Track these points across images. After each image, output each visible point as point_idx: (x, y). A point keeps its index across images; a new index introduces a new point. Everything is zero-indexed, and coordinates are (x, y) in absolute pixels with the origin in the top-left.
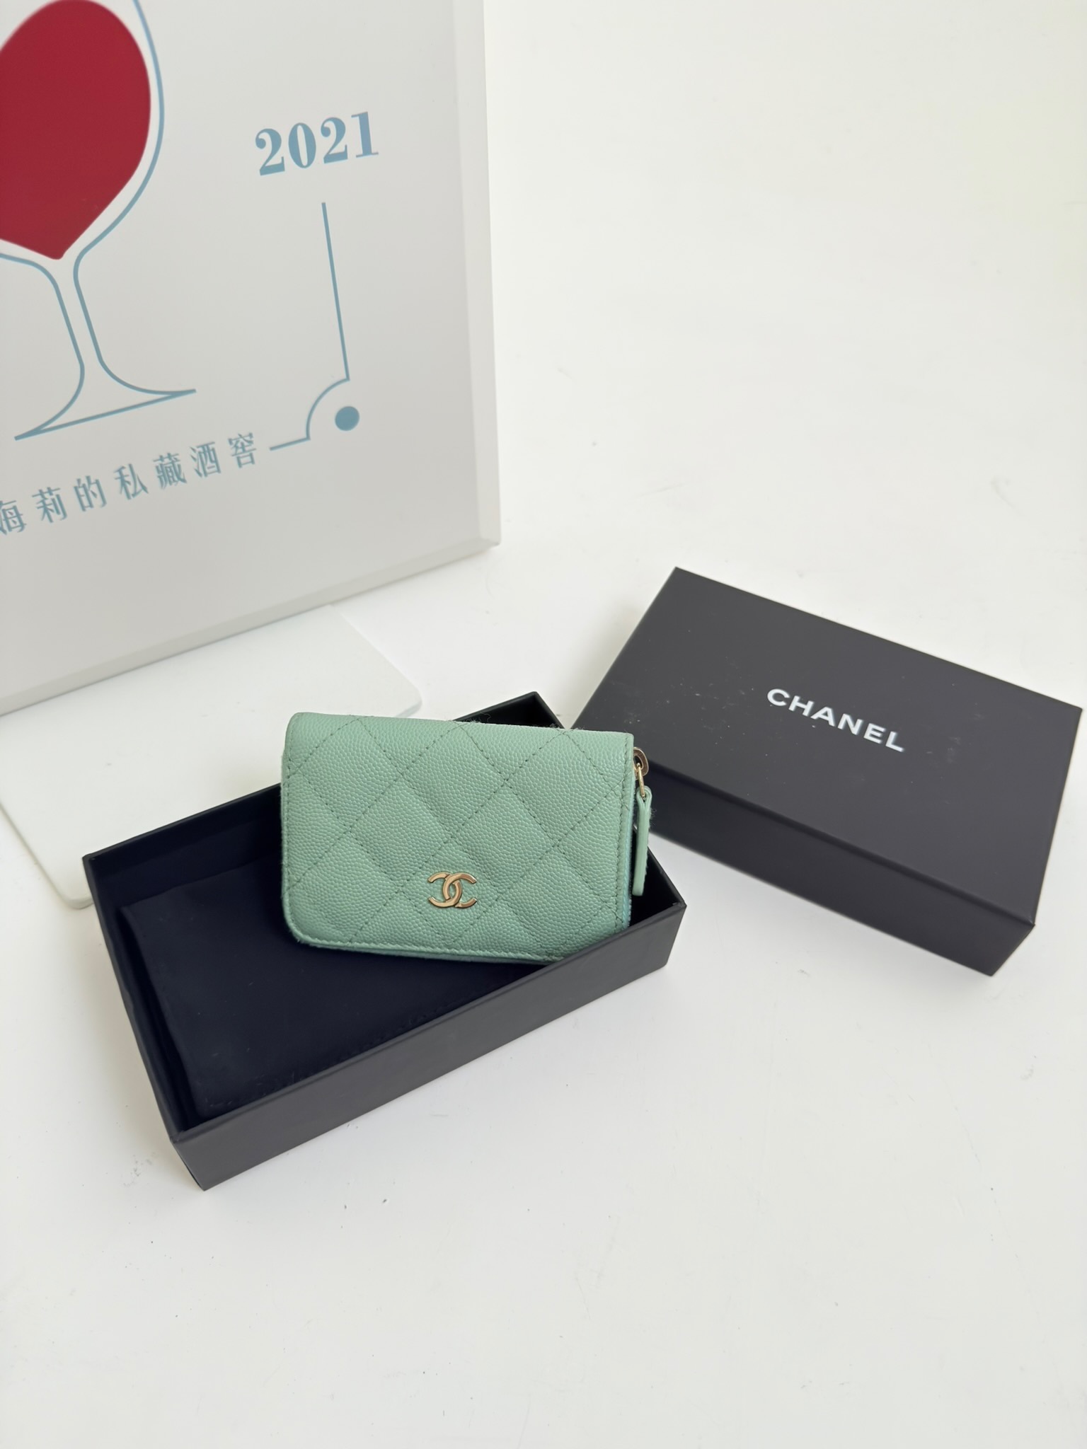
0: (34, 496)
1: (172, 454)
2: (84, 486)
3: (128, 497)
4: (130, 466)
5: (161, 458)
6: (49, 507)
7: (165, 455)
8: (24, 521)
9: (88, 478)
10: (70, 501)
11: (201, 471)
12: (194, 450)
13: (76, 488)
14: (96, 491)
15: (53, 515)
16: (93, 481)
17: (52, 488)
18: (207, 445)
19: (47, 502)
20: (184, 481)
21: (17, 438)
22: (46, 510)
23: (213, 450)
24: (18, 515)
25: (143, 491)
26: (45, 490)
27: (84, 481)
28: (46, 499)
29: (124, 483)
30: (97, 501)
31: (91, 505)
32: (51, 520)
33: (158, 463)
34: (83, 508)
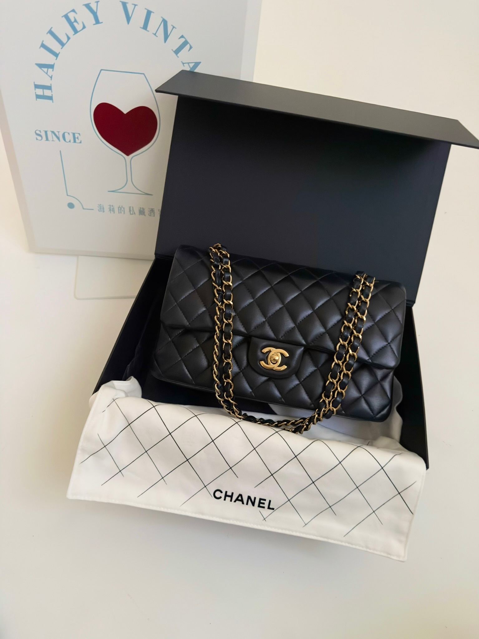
0: (108, 206)
1: (144, 208)
2: (120, 208)
3: (131, 214)
4: (133, 207)
5: (141, 208)
6: (112, 210)
7: (142, 207)
8: (105, 210)
9: (122, 206)
10: (116, 210)
11: (150, 214)
12: (149, 209)
13: (119, 208)
14: (123, 210)
15: (112, 212)
16: (123, 207)
17: (113, 205)
18: (153, 209)
19: (111, 208)
20: (145, 215)
21: (109, 191)
22: (110, 210)
23: (154, 211)
24: (103, 209)
25: (134, 215)
26: (111, 205)
27: (121, 207)
28: (110, 207)
29: (130, 211)
30: (123, 212)
31: (121, 213)
32: (111, 213)
33: (140, 209)
34: (119, 213)
